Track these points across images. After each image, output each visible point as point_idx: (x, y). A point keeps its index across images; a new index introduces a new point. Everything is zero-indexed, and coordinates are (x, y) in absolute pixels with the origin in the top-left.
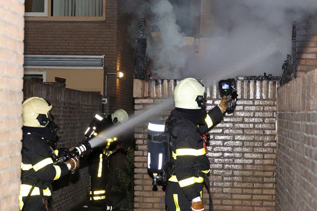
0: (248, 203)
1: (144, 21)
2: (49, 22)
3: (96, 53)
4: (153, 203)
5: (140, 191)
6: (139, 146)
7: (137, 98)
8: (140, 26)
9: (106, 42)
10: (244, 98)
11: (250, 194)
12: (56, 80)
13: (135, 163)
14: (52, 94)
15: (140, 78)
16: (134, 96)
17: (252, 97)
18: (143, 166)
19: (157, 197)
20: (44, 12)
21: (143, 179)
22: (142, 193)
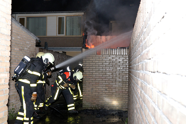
0: (121, 90)
2: (65, 37)
4: (89, 90)
10: (120, 54)
11: (122, 87)
15: (84, 48)
17: (122, 54)
20: (64, 34)
21: (86, 82)
22: (85, 87)
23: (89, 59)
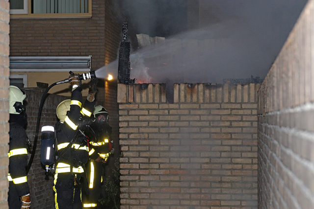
1: (127, 24)
2: (29, 20)
3: (82, 54)
5: (126, 199)
6: (124, 153)
7: (121, 104)
8: (123, 29)
9: (93, 41)
10: (231, 101)
11: (239, 200)
12: (38, 85)
13: (121, 171)
14: (34, 100)
15: (125, 83)
16: (118, 102)
18: (129, 173)
19: (144, 205)
21: (129, 187)
22: (128, 201)
23: (139, 116)
